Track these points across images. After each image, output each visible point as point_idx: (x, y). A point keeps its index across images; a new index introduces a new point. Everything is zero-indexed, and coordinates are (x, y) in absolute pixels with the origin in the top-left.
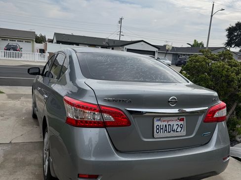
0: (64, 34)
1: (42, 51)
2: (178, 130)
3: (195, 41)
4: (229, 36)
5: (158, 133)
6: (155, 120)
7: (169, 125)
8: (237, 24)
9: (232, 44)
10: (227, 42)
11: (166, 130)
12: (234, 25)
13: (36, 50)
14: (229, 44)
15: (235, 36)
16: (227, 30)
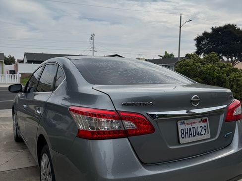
0: (35, 54)
1: (13, 72)
2: (202, 133)
3: (166, 52)
4: (198, 45)
5: (183, 138)
6: (179, 123)
7: (193, 128)
8: (203, 34)
9: (201, 52)
10: (196, 51)
11: (191, 134)
12: (201, 35)
13: (5, 72)
14: (198, 53)
15: (203, 45)
16: (195, 40)
